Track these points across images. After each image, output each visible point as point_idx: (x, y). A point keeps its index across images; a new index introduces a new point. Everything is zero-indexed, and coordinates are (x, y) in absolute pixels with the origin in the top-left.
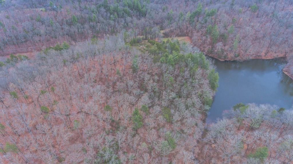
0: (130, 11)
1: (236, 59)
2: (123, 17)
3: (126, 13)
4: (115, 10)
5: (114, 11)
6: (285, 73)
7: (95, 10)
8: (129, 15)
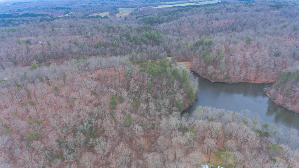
0: (147, 40)
1: (225, 81)
2: (140, 44)
3: (143, 41)
4: (135, 39)
5: (133, 39)
6: (267, 95)
7: (119, 38)
8: (146, 43)
